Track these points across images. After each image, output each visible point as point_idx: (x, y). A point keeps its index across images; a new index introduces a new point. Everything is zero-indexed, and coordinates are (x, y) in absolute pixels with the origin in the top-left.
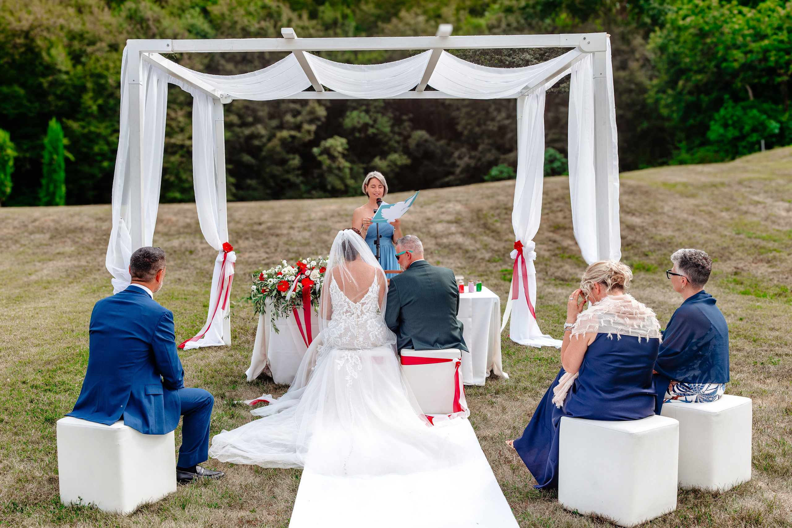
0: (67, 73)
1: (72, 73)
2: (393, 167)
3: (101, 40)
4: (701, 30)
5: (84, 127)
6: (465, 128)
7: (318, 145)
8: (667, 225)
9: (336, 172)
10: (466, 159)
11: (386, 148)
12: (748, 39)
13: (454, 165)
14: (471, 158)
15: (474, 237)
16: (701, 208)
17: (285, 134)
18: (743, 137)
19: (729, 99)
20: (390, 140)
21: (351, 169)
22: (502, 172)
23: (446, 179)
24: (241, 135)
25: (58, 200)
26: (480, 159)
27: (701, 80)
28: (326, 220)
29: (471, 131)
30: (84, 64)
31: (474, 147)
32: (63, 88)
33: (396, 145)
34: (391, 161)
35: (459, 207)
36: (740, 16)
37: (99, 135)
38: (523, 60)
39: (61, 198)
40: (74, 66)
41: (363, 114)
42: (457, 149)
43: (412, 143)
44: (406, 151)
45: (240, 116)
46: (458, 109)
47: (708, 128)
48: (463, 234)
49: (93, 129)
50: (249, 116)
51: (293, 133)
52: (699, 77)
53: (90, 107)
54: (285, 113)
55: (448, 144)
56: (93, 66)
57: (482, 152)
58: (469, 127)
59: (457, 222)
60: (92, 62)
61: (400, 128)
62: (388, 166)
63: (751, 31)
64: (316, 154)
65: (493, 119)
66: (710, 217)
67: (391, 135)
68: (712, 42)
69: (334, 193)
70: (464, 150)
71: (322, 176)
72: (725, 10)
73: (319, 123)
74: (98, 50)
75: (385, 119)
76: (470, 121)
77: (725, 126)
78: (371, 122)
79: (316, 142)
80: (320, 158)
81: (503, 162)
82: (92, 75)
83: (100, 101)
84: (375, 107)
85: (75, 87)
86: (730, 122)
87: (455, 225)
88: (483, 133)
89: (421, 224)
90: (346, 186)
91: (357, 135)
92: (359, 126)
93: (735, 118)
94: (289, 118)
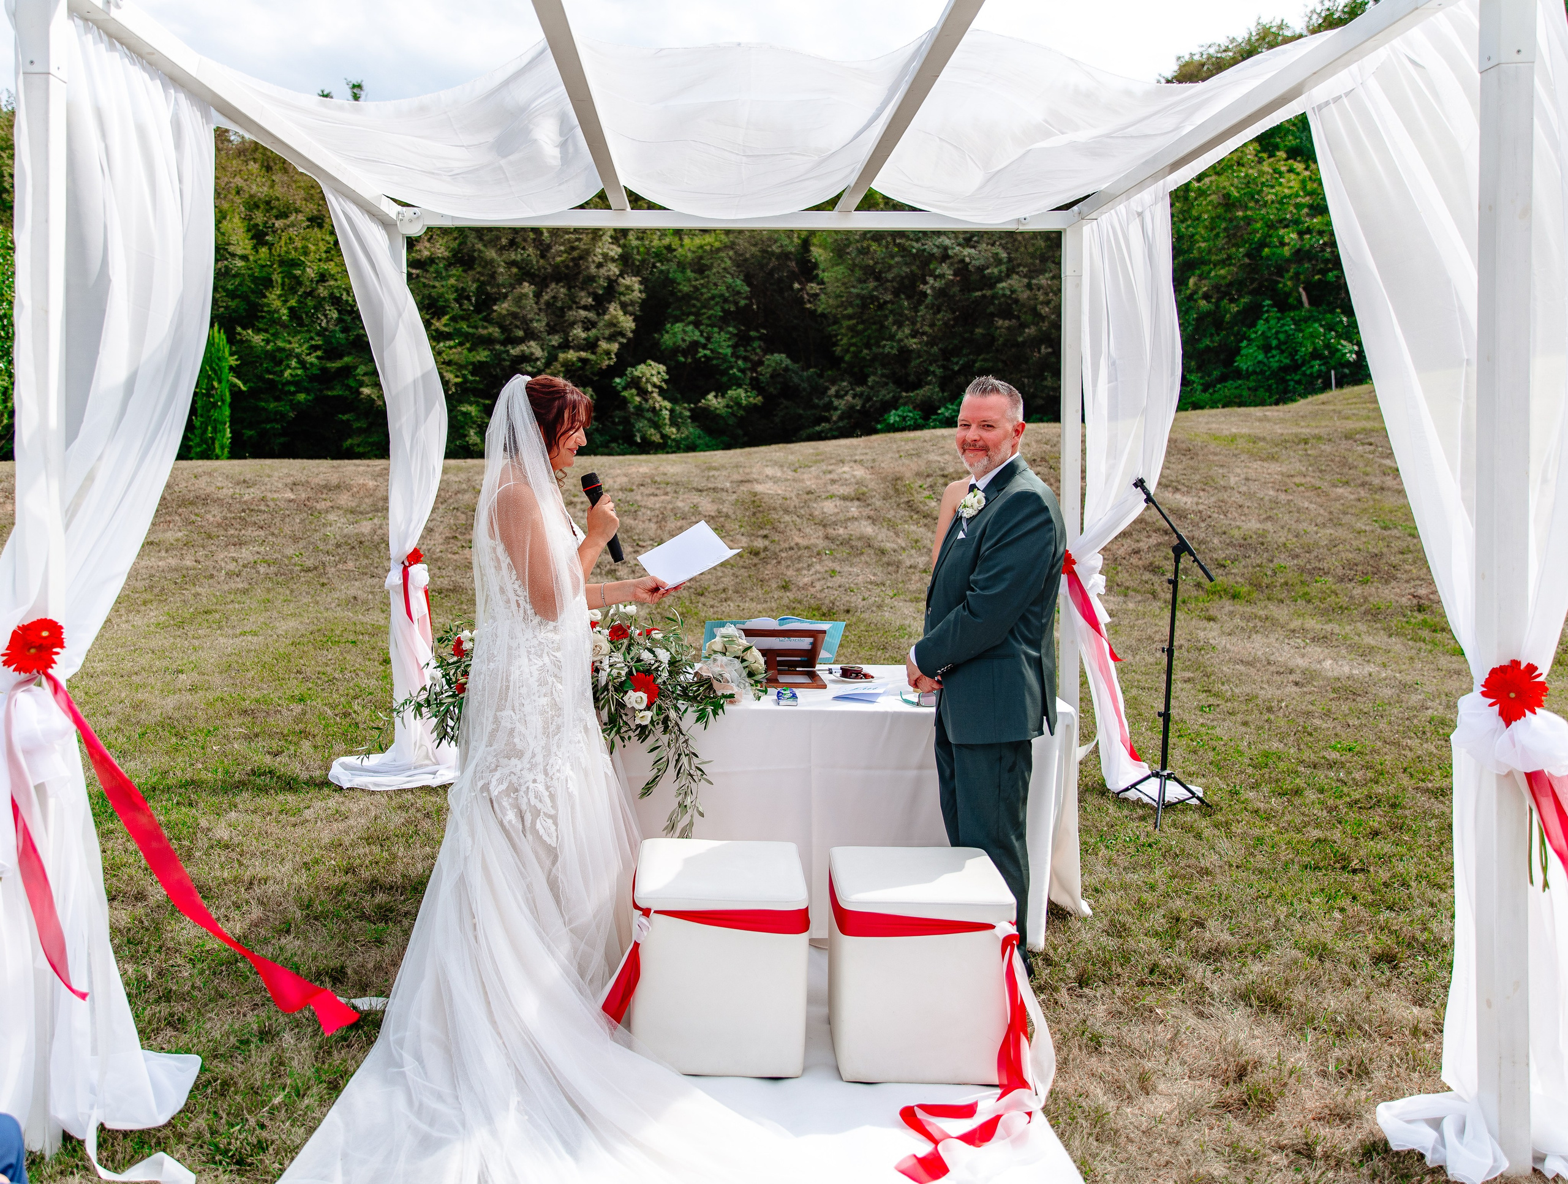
0: (244, 258)
1: (251, 258)
2: (735, 408)
3: (298, 211)
4: (1227, 196)
5: (268, 342)
6: (847, 351)
7: (621, 375)
8: (1246, 510)
9: (649, 415)
10: (849, 398)
11: (725, 379)
12: (1306, 210)
13: (829, 407)
14: (854, 397)
15: (892, 525)
16: (1297, 480)
17: (572, 355)
18: (1295, 367)
19: (1272, 306)
20: (732, 368)
21: (672, 411)
22: (904, 418)
23: (818, 428)
24: (504, 356)
25: (218, 451)
26: (869, 399)
27: (1224, 278)
28: (632, 490)
29: (855, 355)
30: (271, 246)
31: (861, 380)
32: (237, 281)
33: (739, 374)
34: (731, 399)
35: (860, 472)
36: (1292, 176)
37: (290, 354)
38: (938, 247)
39: (222, 447)
40: (255, 248)
41: (691, 327)
42: (833, 383)
43: (765, 371)
44: (756, 385)
45: (504, 328)
46: (836, 322)
47: (1237, 351)
48: (873, 520)
49: (280, 344)
50: (517, 327)
51: (583, 354)
52: (1223, 272)
53: (277, 311)
54: (572, 324)
55: (821, 376)
56: (284, 249)
57: (872, 388)
58: (852, 349)
59: (860, 498)
60: (283, 243)
61: (746, 351)
62: (727, 406)
63: (1307, 200)
64: (619, 388)
65: (892, 338)
66: (1319, 496)
67: (733, 360)
68: (1245, 217)
69: (646, 447)
70: (845, 384)
71: (626, 422)
72: (1266, 167)
73: (625, 341)
74: (292, 225)
75: (724, 336)
76: (854, 340)
77: (1267, 348)
78: (703, 340)
79: (618, 369)
80: (625, 394)
81: (905, 404)
82: (282, 263)
83: (293, 303)
84: (709, 318)
85: (255, 279)
86: (1274, 343)
87: (856, 503)
88: (875, 358)
89: (796, 501)
90: (663, 436)
91: (682, 359)
92: (684, 346)
93: (1282, 337)
94: (578, 332)
